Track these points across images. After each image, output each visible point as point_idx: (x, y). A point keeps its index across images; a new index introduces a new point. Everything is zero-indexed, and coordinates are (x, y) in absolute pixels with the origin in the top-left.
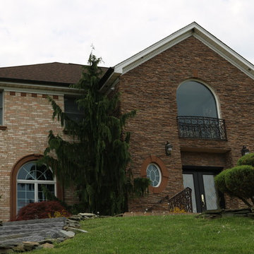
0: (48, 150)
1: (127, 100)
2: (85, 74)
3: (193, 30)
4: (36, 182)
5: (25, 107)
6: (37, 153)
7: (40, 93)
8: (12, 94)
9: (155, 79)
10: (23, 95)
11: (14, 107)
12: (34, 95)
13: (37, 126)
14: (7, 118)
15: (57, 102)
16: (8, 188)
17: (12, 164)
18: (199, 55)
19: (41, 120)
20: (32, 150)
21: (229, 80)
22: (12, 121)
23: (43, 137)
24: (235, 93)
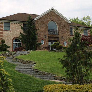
0: (20, 36)
1: (37, 26)
2: (28, 20)
3: (52, 9)
4: (17, 43)
5: (15, 26)
6: (17, 36)
7: (18, 23)
8: (12, 23)
9: (43, 21)
10: (14, 23)
11: (12, 26)
12: (17, 24)
13: (17, 30)
14: (11, 29)
15: (21, 25)
16: (11, 44)
17: (12, 39)
18: (53, 15)
19: (18, 29)
20: (16, 36)
21: (60, 21)
22: (12, 30)
23: (19, 33)
24: (61, 24)
